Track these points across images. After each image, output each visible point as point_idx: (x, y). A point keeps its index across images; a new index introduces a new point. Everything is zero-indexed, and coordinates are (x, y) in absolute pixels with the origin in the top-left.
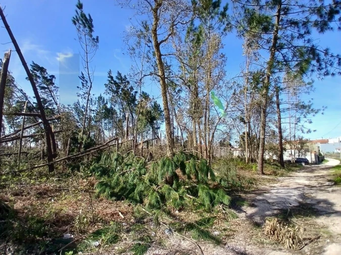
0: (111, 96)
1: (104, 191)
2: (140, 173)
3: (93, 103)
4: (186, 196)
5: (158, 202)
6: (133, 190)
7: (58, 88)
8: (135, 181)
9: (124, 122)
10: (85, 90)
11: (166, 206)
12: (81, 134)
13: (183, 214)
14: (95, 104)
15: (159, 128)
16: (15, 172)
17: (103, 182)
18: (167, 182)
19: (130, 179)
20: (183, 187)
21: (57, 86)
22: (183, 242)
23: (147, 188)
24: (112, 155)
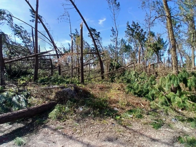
0: (129, 38)
1: (131, 91)
2: (151, 83)
3: (118, 44)
4: (187, 102)
5: (166, 102)
6: (148, 93)
8: (148, 88)
9: (136, 53)
10: (114, 37)
11: (172, 106)
12: (114, 61)
13: (185, 112)
14: (119, 44)
15: (163, 55)
16: (89, 79)
17: (129, 86)
18: (172, 91)
19: (145, 87)
20: (184, 95)
21: (101, 37)
22: (184, 128)
23: (158, 93)
24: (132, 72)
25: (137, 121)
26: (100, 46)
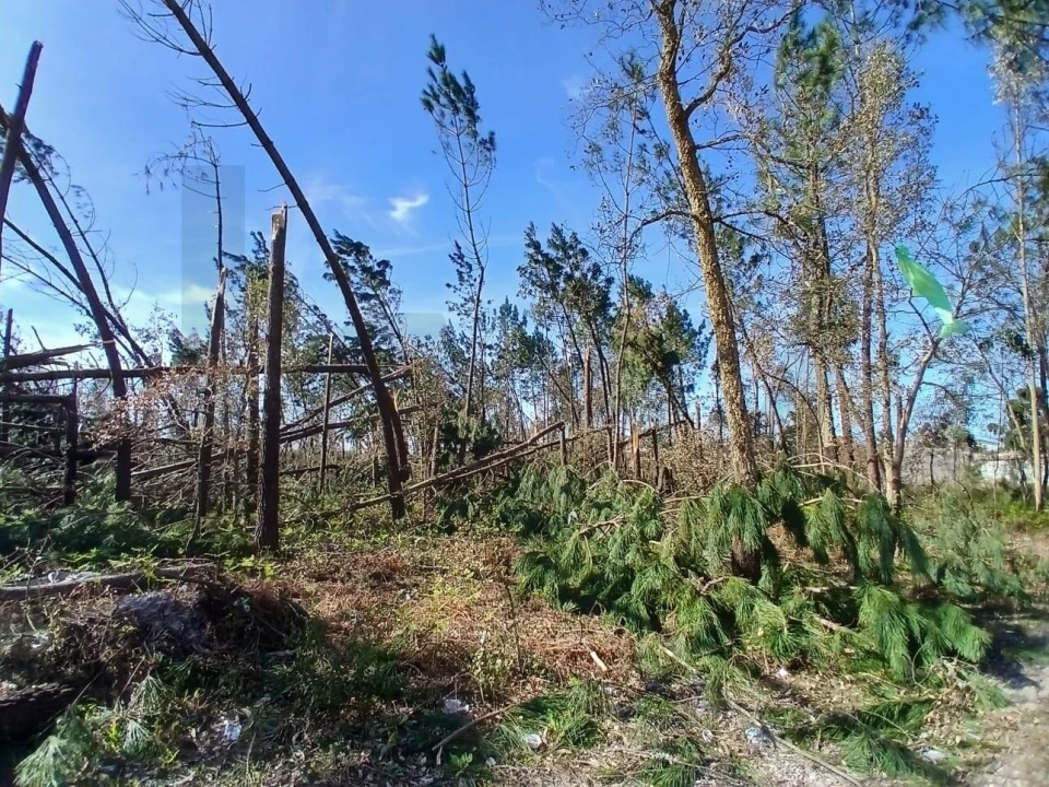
0: (537, 301)
1: (542, 584)
2: (642, 532)
3: (489, 327)
4: (812, 622)
5: (712, 631)
6: (625, 584)
7: (399, 292)
8: (630, 557)
9: (575, 374)
10: (466, 291)
11: (744, 649)
12: (463, 414)
13: (805, 682)
14: (493, 327)
16: (315, 518)
17: (535, 554)
18: (737, 569)
19: (613, 551)
20: (797, 589)
21: (396, 287)
22: (813, 776)
23: (673, 585)
24: (552, 474)
25: (566, 767)
26: (391, 331)
